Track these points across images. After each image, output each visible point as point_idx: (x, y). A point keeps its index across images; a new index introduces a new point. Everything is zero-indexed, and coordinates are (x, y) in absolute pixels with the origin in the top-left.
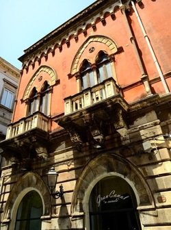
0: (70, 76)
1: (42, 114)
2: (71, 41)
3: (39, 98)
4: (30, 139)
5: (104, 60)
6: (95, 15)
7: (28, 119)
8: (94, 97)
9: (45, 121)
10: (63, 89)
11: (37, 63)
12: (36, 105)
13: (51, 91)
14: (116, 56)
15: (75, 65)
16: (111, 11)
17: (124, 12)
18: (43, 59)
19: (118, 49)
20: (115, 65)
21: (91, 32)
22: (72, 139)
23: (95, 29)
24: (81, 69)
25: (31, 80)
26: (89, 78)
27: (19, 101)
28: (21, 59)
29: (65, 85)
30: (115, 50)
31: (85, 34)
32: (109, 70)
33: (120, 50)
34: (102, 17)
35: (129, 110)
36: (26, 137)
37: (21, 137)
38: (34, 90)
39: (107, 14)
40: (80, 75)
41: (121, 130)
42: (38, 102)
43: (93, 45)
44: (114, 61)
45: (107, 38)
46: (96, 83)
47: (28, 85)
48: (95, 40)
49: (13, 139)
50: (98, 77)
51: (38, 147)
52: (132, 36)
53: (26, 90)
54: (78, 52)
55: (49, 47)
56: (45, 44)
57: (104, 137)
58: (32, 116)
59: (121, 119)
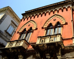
0: (43, 28)
1: (26, 41)
2: (47, 14)
3: (26, 33)
4: (17, 50)
5: (59, 25)
6: (60, 6)
7: (19, 41)
8: (51, 40)
9: (26, 44)
10: (38, 32)
11: (29, 18)
12: (24, 36)
13: (33, 32)
14: (64, 26)
15: (46, 24)
16: (66, 7)
17: (71, 9)
18: (33, 17)
19: (65, 23)
20: (63, 29)
21: (56, 13)
22: (36, 55)
23: (58, 12)
24: (48, 26)
25: (25, 25)
26: (50, 31)
27: (17, 32)
28: (23, 15)
29: (39, 31)
30: (64, 23)
31: (54, 13)
32: (60, 30)
33: (66, 24)
34: (62, 8)
35: (64, 49)
36: (16, 49)
37: (13, 48)
38: (25, 29)
39: (64, 8)
40: (47, 29)
41: (59, 56)
42: (25, 35)
43: (56, 18)
44: (63, 27)
45: (62, 17)
46: (53, 34)
47: (23, 26)
48: (57, 16)
49: (9, 48)
50: (54, 32)
51: (20, 55)
52: (72, 20)
53: (21, 28)
54: (49, 19)
55: (37, 13)
56: (35, 11)
57: (51, 57)
58: (21, 40)
59: (60, 51)
